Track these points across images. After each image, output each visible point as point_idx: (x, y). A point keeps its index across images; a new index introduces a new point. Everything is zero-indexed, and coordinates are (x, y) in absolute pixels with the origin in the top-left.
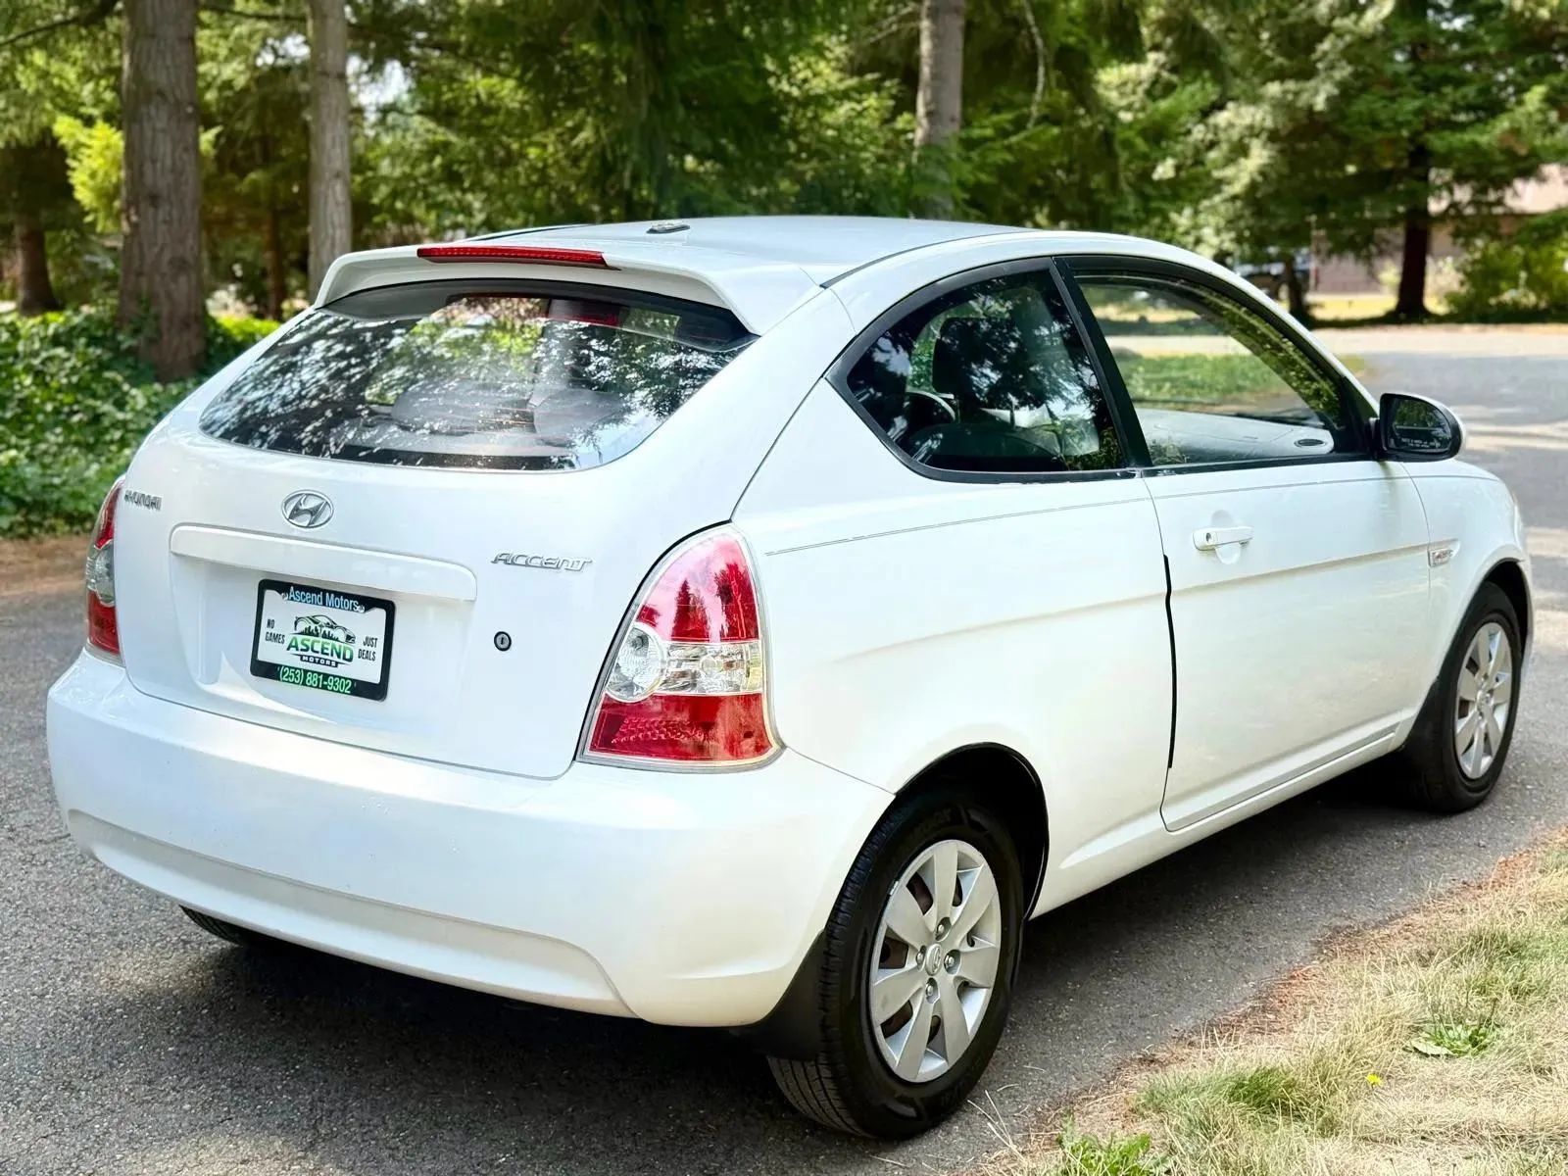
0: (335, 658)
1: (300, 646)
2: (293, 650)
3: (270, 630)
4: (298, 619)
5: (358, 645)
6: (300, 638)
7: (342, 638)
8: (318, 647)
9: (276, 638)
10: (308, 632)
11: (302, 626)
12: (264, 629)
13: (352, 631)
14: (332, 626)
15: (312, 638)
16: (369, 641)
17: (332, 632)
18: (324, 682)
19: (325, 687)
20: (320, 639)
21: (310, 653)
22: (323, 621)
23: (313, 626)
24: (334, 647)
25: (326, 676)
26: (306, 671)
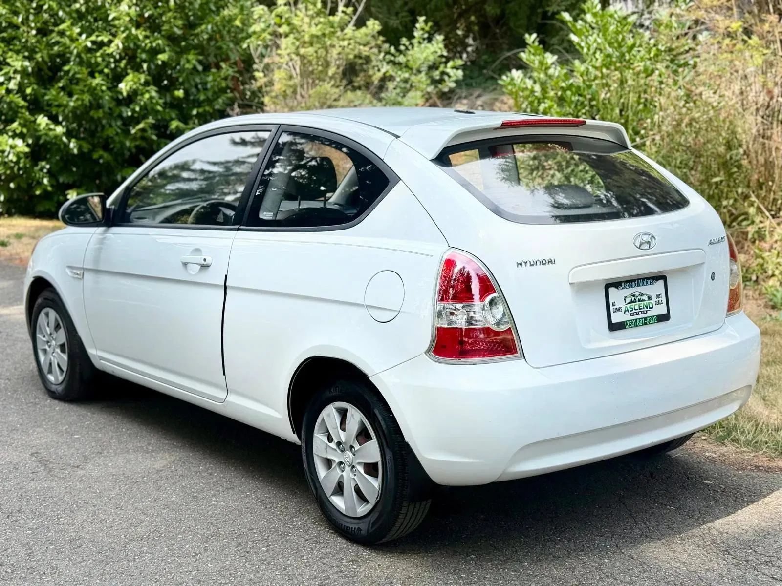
0: (646, 309)
1: (630, 310)
2: (627, 313)
3: (614, 307)
4: (625, 297)
5: (654, 299)
6: (628, 306)
7: (647, 299)
8: (637, 307)
9: (618, 310)
10: (632, 302)
11: (628, 300)
12: (612, 308)
13: (650, 294)
14: (641, 295)
15: (634, 304)
16: (659, 296)
17: (642, 298)
18: (645, 322)
19: (646, 324)
20: (638, 303)
21: (634, 311)
22: (637, 294)
23: (633, 298)
24: (644, 304)
25: (645, 319)
26: (636, 320)
